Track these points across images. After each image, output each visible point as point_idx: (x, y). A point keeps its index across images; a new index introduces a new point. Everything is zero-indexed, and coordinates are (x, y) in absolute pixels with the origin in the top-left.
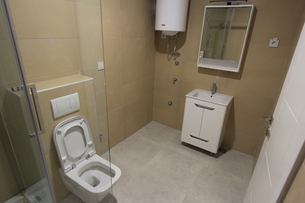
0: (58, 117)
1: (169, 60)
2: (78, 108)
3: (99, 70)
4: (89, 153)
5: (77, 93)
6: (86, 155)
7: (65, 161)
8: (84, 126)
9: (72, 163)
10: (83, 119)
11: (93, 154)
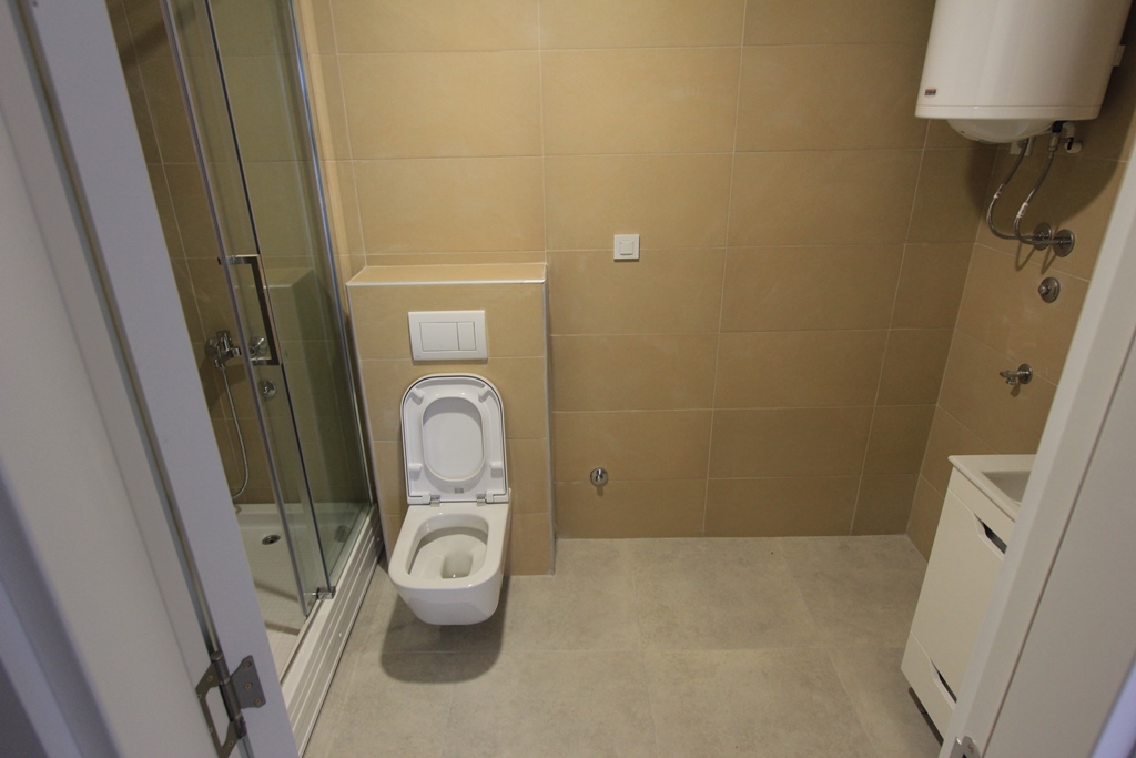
0: (423, 358)
1: (1019, 268)
2: (482, 353)
3: (616, 261)
4: (490, 492)
5: (483, 311)
6: (479, 490)
7: (416, 474)
8: (491, 411)
9: (436, 492)
10: (487, 387)
11: (497, 499)
